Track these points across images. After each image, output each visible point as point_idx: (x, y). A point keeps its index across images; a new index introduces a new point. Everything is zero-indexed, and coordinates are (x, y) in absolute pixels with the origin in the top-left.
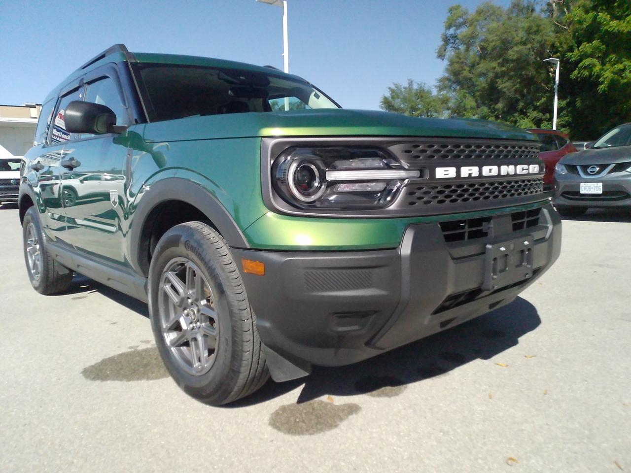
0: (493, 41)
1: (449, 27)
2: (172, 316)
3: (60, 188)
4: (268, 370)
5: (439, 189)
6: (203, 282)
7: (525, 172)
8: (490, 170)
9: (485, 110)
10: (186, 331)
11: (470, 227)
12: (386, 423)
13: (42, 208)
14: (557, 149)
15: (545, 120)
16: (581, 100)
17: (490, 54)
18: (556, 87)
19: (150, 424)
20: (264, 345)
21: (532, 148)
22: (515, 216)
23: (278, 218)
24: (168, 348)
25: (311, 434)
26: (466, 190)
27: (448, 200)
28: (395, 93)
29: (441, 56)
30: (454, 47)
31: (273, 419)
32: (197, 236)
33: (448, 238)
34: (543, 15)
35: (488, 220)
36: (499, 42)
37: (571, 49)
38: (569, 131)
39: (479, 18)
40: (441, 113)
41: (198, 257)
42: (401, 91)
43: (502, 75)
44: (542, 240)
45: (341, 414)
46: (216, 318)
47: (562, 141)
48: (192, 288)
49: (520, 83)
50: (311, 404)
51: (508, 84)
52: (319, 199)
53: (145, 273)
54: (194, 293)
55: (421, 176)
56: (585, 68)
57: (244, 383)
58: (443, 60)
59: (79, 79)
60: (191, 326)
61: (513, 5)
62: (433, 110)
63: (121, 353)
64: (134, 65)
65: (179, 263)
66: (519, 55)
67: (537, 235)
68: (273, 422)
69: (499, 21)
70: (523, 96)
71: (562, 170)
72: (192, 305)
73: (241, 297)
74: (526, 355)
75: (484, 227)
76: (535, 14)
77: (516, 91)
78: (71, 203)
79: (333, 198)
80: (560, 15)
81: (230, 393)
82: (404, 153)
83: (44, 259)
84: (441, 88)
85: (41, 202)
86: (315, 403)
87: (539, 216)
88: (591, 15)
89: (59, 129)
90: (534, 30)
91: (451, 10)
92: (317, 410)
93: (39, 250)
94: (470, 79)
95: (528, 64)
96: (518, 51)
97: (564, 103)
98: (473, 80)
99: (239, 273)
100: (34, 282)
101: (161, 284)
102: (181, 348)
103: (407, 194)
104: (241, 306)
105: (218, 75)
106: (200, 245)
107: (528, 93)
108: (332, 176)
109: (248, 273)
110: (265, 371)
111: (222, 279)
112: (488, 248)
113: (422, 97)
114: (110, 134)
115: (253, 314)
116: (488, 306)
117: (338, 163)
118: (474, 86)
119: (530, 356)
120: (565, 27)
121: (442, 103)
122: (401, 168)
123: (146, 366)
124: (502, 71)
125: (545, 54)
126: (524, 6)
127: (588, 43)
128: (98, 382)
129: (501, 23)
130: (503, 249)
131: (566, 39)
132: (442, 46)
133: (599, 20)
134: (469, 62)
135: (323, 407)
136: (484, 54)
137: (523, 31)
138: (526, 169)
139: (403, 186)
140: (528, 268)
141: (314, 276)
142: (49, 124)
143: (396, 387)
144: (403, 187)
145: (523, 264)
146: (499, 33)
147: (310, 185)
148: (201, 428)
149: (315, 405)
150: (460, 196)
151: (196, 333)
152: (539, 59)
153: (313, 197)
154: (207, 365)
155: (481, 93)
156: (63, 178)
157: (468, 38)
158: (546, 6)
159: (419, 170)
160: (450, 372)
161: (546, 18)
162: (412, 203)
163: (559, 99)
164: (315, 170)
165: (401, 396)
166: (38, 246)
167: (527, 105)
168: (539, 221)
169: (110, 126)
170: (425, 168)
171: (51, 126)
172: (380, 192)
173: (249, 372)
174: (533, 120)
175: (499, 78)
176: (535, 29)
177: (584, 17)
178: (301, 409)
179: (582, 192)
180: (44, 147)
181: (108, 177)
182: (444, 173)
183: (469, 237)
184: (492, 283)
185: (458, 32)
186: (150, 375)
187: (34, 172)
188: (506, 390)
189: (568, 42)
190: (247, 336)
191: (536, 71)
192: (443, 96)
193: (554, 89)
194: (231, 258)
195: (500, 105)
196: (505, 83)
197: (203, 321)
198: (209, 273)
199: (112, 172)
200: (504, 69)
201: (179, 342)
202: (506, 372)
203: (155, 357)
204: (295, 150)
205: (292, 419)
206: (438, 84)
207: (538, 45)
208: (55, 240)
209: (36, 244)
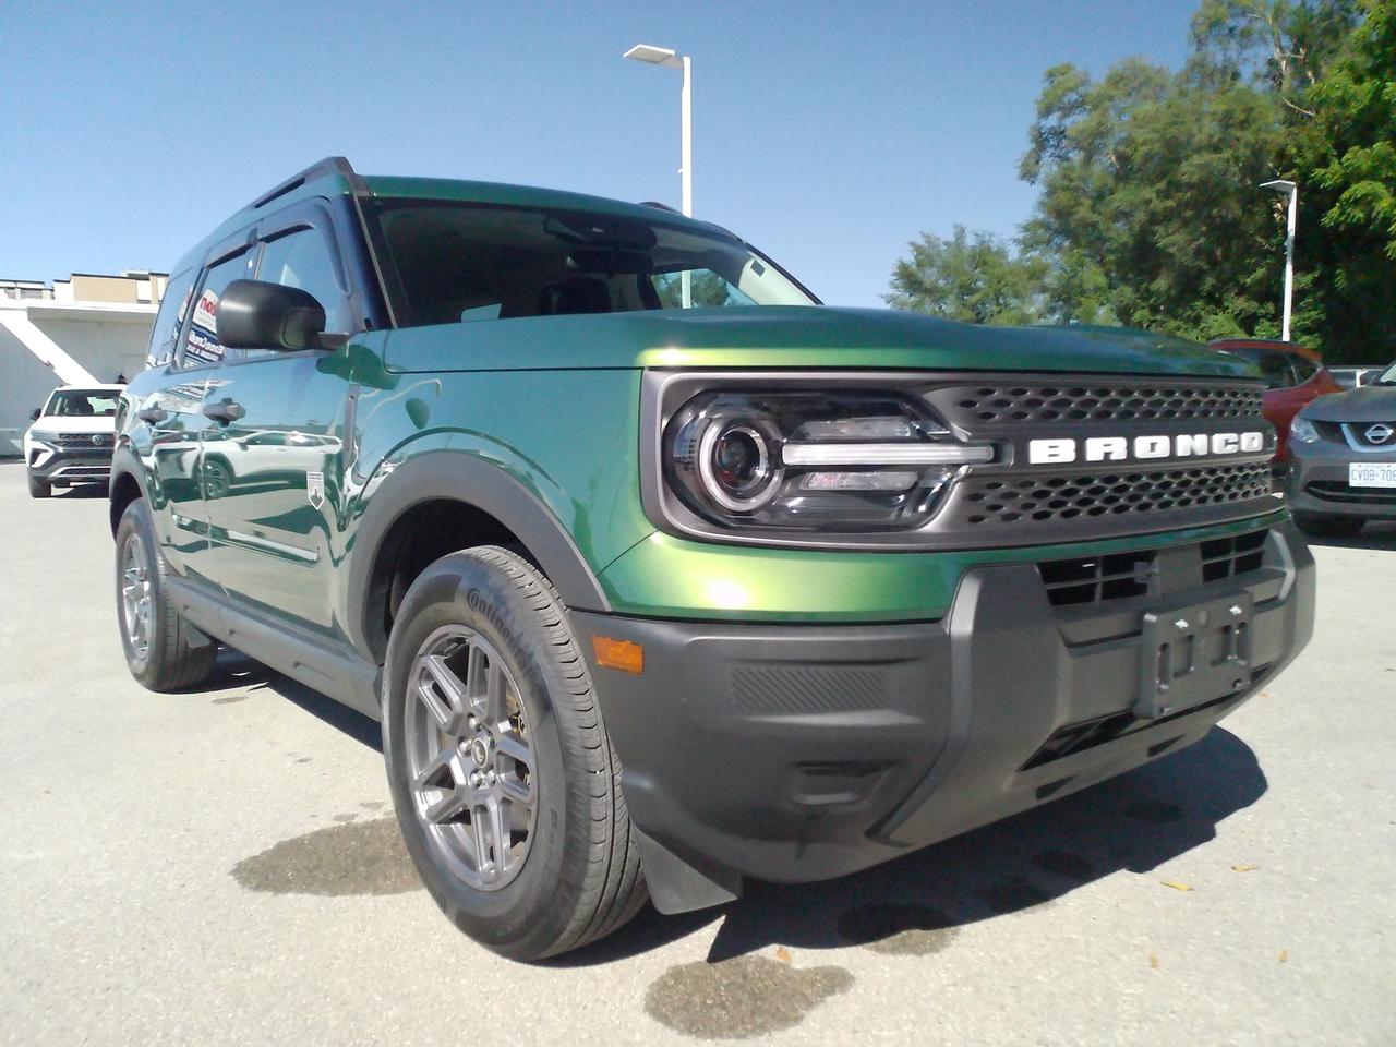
0: (1144, 143)
1: (1046, 112)
2: (434, 753)
3: (199, 458)
4: (644, 882)
5: (1037, 486)
6: (503, 680)
7: (1231, 449)
8: (1153, 445)
9: (1127, 293)
10: (462, 788)
11: (1105, 573)
12: (912, 1016)
13: (159, 500)
14: (1292, 383)
15: (1264, 316)
16: (1347, 272)
17: (1140, 170)
18: (1289, 244)
19: (379, 998)
20: (638, 830)
21: (1246, 395)
22: (1210, 549)
23: (677, 546)
24: (423, 825)
25: (740, 1037)
26: (1098, 491)
27: (1056, 514)
28: (925, 256)
29: (1028, 174)
30: (1058, 156)
31: (653, 998)
32: (493, 580)
33: (1057, 598)
34: (1258, 87)
35: (1147, 556)
36: (1160, 144)
37: (1323, 161)
38: (1320, 341)
39: (1114, 92)
40: (1027, 299)
41: (496, 626)
42: (939, 250)
43: (1166, 217)
44: (1272, 603)
45: (809, 992)
46: (530, 763)
47: (1306, 369)
48: (481, 692)
49: (1205, 234)
50: (739, 965)
51: (1180, 238)
52: (766, 507)
53: (378, 655)
54: (482, 704)
55: (997, 458)
56: (1356, 202)
57: (591, 913)
58: (1033, 183)
59: (249, 230)
60: (475, 777)
61: (1190, 65)
62: (1010, 292)
63: (317, 829)
64: (368, 204)
65: (451, 636)
66: (1204, 174)
67: (1261, 592)
68: (654, 1005)
69: (1158, 98)
70: (1214, 263)
71: (1307, 432)
72: (479, 730)
73: (588, 718)
74: (1236, 864)
75: (1139, 572)
76: (1241, 84)
77: (1198, 252)
78: (219, 491)
79: (795, 502)
80: (1298, 87)
81: (557, 936)
82: (960, 408)
83: (158, 611)
84: (1028, 245)
85: (158, 487)
86: (750, 962)
87: (1265, 547)
88: (1368, 86)
89: (201, 332)
90: (1235, 120)
91: (1051, 75)
92: (752, 979)
93: (149, 593)
94: (1094, 225)
95: (1225, 193)
96: (1202, 165)
97: (1307, 279)
98: (1101, 226)
99: (584, 665)
100: (136, 662)
101: (412, 682)
102: (452, 826)
103: (964, 498)
104: (588, 738)
105: (545, 224)
106: (501, 600)
107: (1226, 257)
108: (795, 455)
109: (605, 666)
110: (639, 886)
111: (548, 675)
112: (1149, 623)
113: (985, 263)
114: (311, 351)
115: (615, 757)
116: (1146, 752)
117: (812, 428)
118: (1101, 239)
119: (1245, 867)
120: (1310, 113)
121: (1030, 279)
122: (951, 440)
123: (371, 862)
124: (1165, 209)
125: (1265, 172)
126: (1215, 65)
127: (1363, 148)
128: (267, 895)
129: (1164, 102)
130: (1182, 624)
131: (1312, 139)
132: (1030, 153)
133: (1387, 98)
134: (1091, 187)
135: (767, 972)
136: (1125, 171)
137: (1214, 120)
138: (1232, 443)
139: (955, 480)
140: (1241, 666)
141: (753, 679)
142: (181, 320)
143: (933, 932)
144: (956, 482)
145: (1230, 658)
146: (1159, 126)
147: (746, 474)
148: (492, 1012)
149: (750, 968)
150: (1084, 502)
151: (486, 795)
152: (1249, 183)
153: (753, 500)
154: (509, 869)
155: (1119, 255)
156: (206, 437)
157: (1090, 135)
158: (1267, 66)
159: (992, 445)
160: (1058, 900)
161: (1264, 92)
162: (976, 519)
163: (1295, 271)
164: (760, 442)
165: (946, 953)
166: (147, 586)
167: (1222, 285)
168: (1264, 558)
169: (313, 335)
170: (1007, 440)
171: (187, 325)
172: (904, 492)
173: (601, 888)
174: (1235, 316)
175: (1159, 223)
176: (1242, 117)
177: (1352, 91)
178: (718, 975)
179: (1353, 483)
180: (168, 372)
181: (300, 438)
182: (1047, 451)
183: (1105, 596)
184: (1158, 701)
185: (1068, 122)
186: (380, 882)
187: (144, 424)
188: (1191, 947)
189: (1317, 144)
190: (600, 808)
191: (1242, 208)
192: (1033, 262)
193: (1285, 249)
194: (569, 632)
195: (1161, 284)
196: (1173, 233)
197: (501, 768)
198: (518, 663)
199: (311, 428)
200: (1170, 203)
201: (448, 812)
202: (1189, 905)
203: (393, 841)
204: (716, 398)
205: (697, 999)
206: (1021, 236)
207: (1248, 152)
208: (183, 572)
209: (142, 581)
